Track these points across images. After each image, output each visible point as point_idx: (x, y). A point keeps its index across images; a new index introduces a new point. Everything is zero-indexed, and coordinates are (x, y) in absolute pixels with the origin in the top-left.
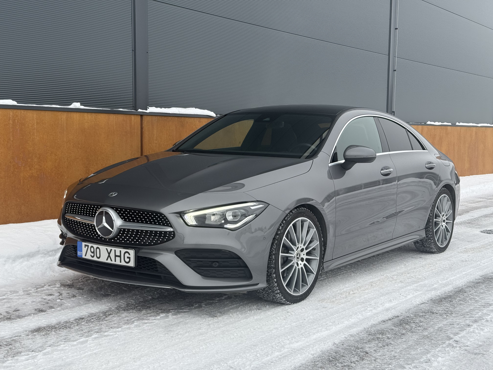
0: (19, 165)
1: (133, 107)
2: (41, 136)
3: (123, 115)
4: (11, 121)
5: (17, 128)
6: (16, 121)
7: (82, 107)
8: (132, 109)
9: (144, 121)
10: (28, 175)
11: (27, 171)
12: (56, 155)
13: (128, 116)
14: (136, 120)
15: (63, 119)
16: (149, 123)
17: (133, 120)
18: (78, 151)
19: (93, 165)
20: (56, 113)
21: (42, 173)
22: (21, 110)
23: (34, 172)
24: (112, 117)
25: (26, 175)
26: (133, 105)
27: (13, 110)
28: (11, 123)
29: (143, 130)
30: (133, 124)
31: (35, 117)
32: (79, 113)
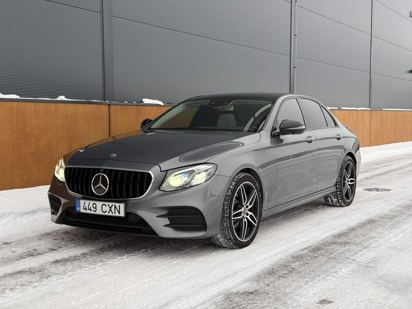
0: (21, 144)
1: (103, 98)
2: (37, 122)
3: (95, 105)
4: (15, 111)
5: (20, 116)
6: (19, 110)
7: (66, 99)
8: (102, 100)
9: (111, 109)
10: (28, 152)
11: (27, 148)
12: (48, 136)
13: (99, 106)
14: (105, 108)
15: (52, 109)
16: (115, 110)
17: (103, 108)
18: (63, 133)
19: (74, 143)
20: (47, 104)
21: (38, 150)
22: (22, 102)
23: (32, 149)
24: (88, 106)
25: (26, 151)
26: (102, 97)
27: (17, 102)
28: (16, 112)
29: (110, 116)
30: (103, 111)
31: (32, 108)
32: (64, 104)
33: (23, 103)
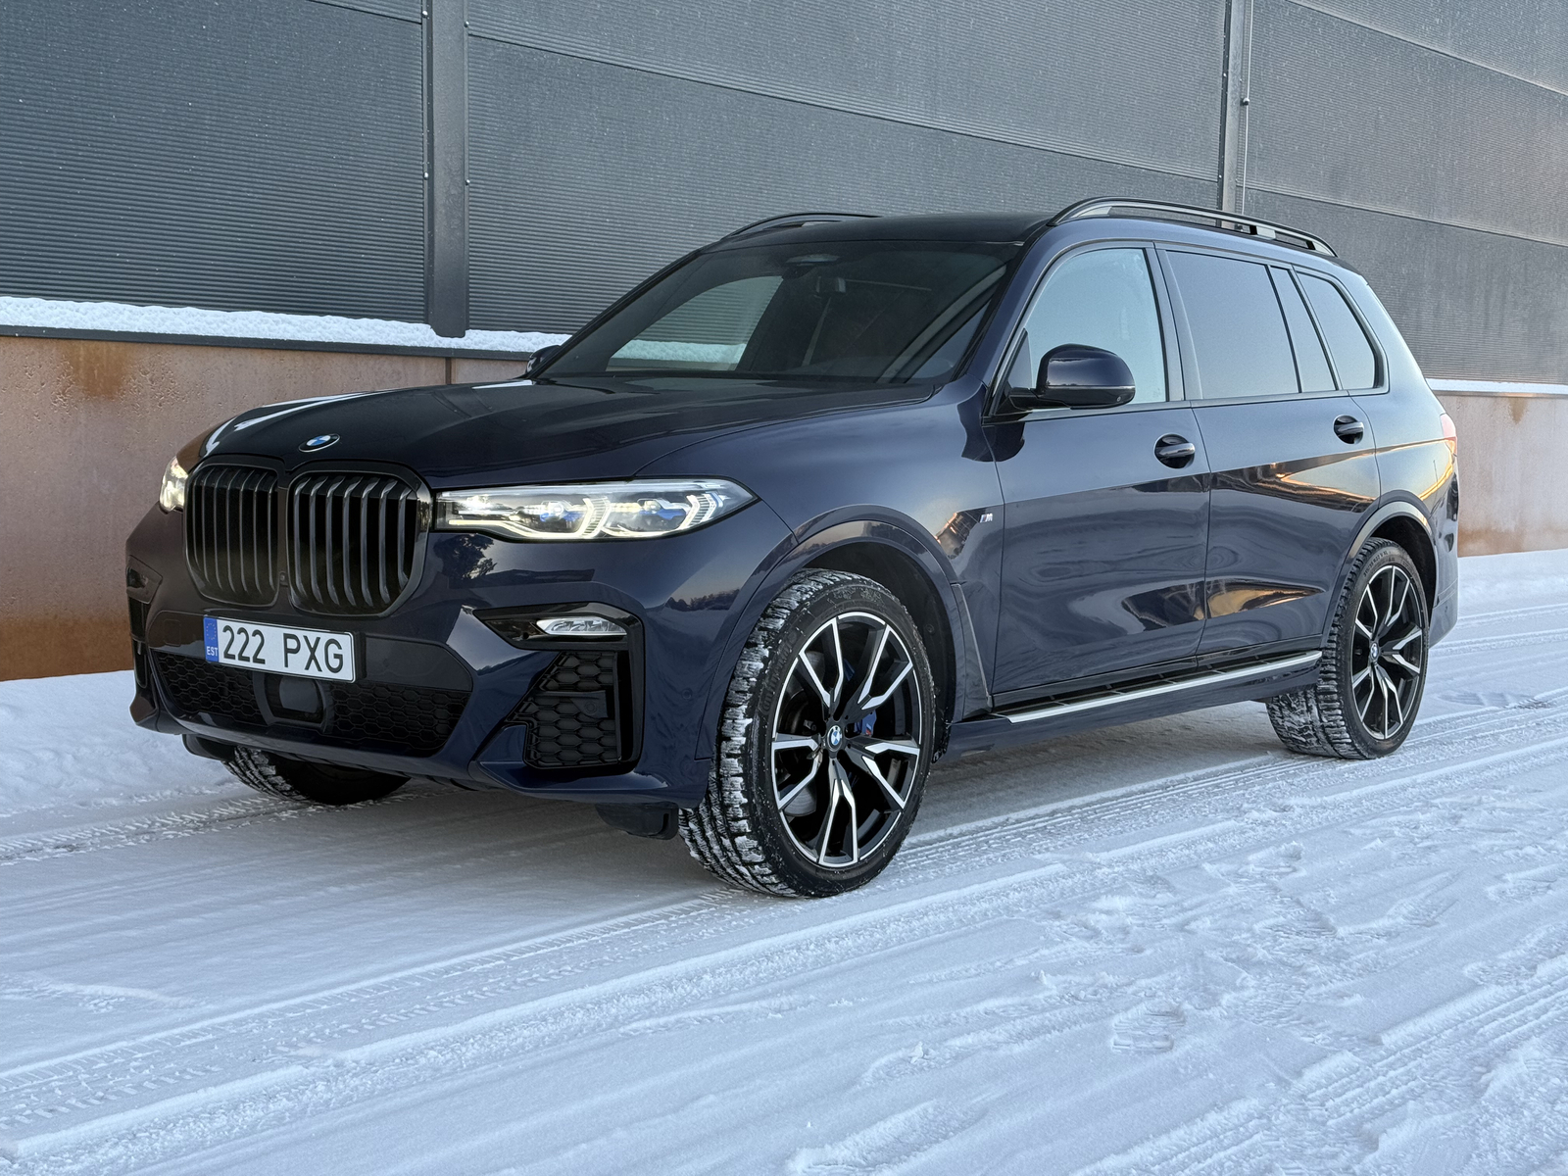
0: (104, 491)
3: (394, 359)
4: (81, 371)
5: (99, 390)
6: (96, 372)
9: (455, 374)
13: (409, 362)
17: (423, 370)
27: (86, 343)
28: (83, 377)
30: (423, 381)
33: (113, 346)
